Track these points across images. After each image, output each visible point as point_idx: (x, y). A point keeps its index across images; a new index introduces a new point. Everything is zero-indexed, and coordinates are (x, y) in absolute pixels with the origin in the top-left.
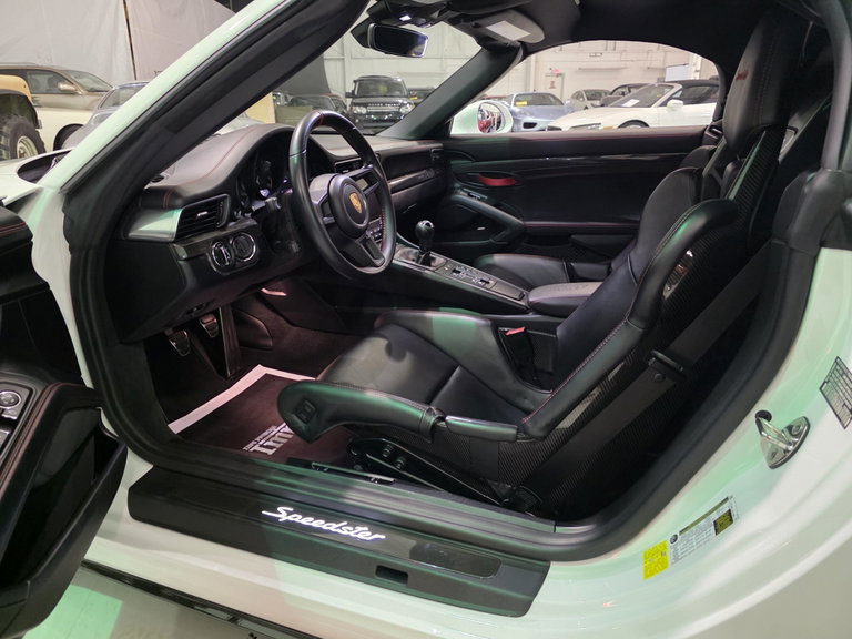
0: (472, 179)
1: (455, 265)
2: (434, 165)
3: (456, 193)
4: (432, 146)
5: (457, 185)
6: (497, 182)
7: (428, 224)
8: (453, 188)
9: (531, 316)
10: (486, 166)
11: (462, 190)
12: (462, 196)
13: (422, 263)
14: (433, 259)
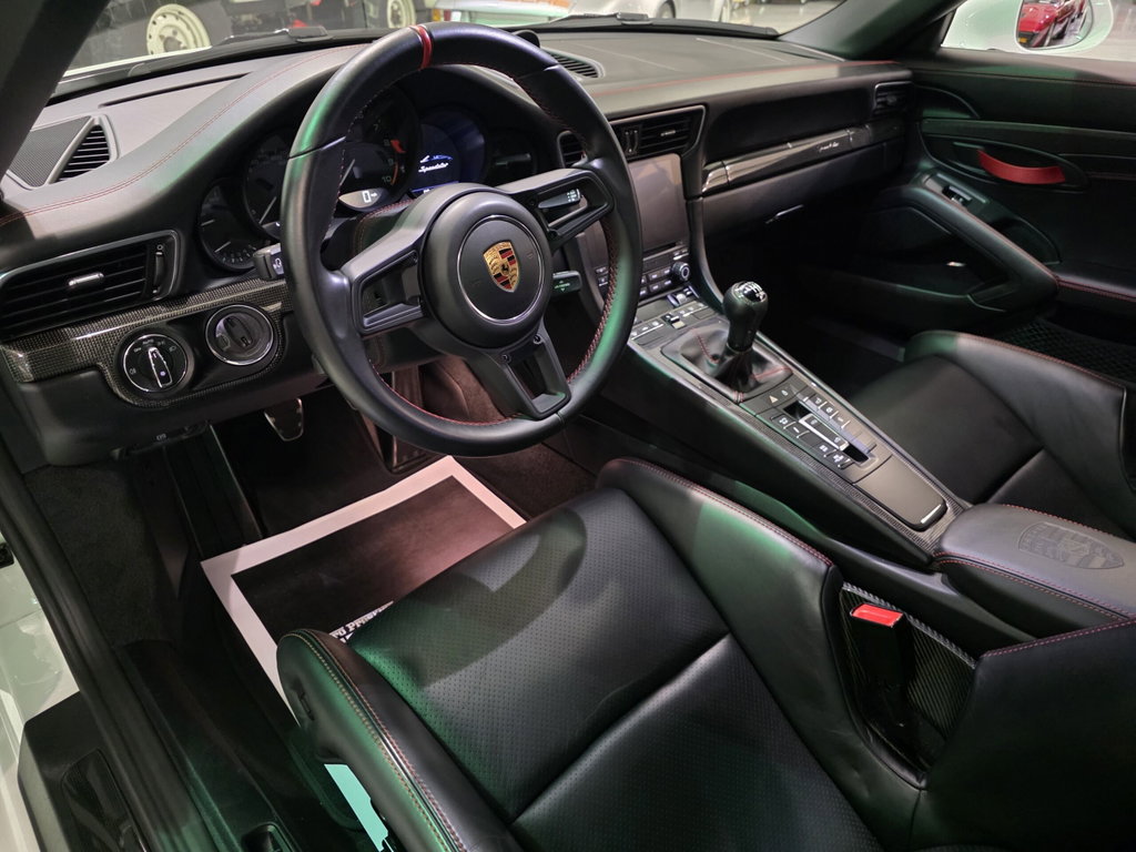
0: (967, 156)
1: (805, 389)
2: (877, 119)
3: (918, 182)
4: (880, 76)
5: (926, 164)
6: (1019, 174)
7: (752, 296)
8: (914, 169)
9: (934, 584)
10: (1007, 135)
11: (933, 176)
12: (929, 190)
13: (722, 378)
14: (762, 362)
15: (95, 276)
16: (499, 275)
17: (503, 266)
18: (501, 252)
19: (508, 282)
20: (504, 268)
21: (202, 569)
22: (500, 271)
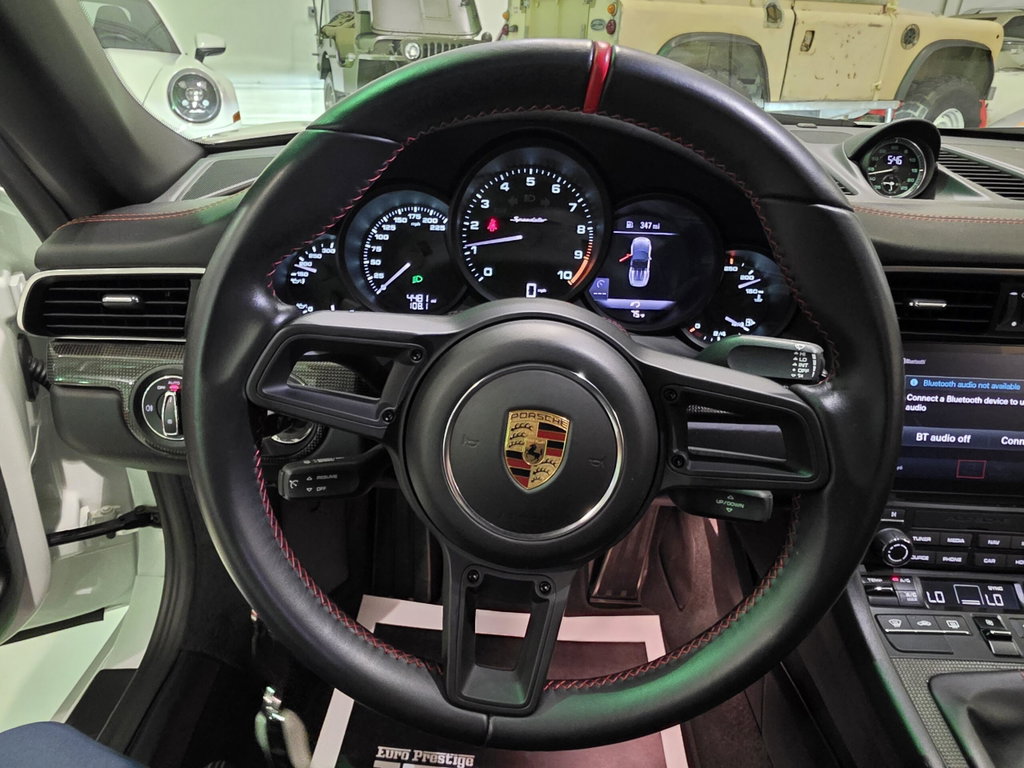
15: (128, 299)
16: (518, 455)
17: (533, 447)
18: (542, 426)
19: (527, 474)
20: (533, 451)
21: (360, 601)
22: (522, 449)
